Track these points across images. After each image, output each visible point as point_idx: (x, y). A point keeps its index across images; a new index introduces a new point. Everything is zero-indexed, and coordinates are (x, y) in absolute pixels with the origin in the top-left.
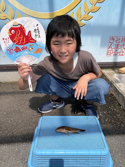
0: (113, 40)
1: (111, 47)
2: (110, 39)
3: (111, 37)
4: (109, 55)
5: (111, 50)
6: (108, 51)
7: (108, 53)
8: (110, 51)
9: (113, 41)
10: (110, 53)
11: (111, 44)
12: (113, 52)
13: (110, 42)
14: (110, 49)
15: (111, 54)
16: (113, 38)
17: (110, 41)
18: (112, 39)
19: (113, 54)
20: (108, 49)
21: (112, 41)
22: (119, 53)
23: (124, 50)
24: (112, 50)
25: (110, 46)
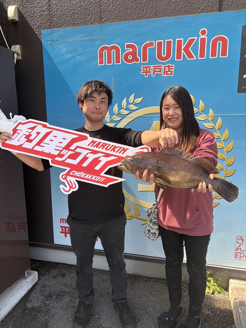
0: (243, 240)
1: (240, 249)
2: (237, 239)
3: (239, 237)
4: (239, 258)
5: (241, 252)
6: (236, 253)
7: (237, 256)
8: (239, 254)
9: (243, 242)
10: (239, 256)
11: (240, 245)
12: (245, 255)
13: (237, 242)
14: (239, 251)
15: (242, 257)
16: (241, 237)
17: (237, 240)
18: (241, 239)
19: (245, 257)
20: (237, 250)
21: (240, 241)
24: (243, 253)
25: (239, 247)
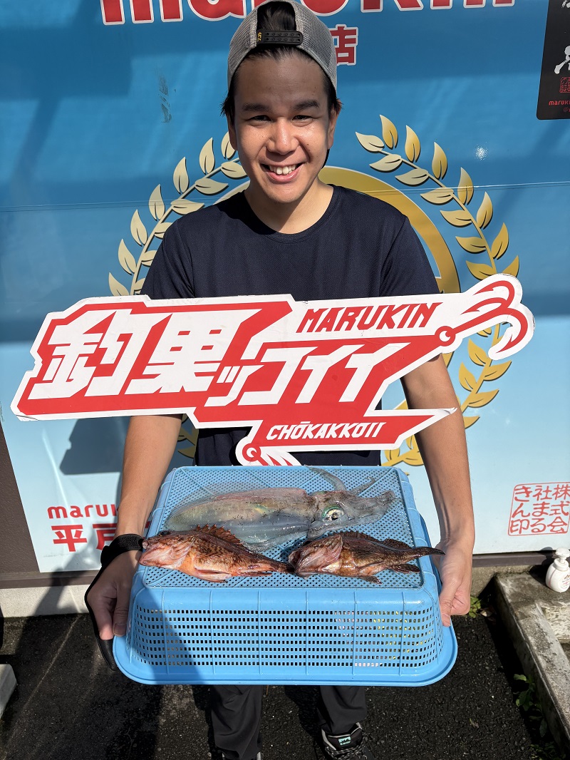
0: (528, 493)
1: (522, 512)
2: (516, 492)
4: (517, 533)
5: (522, 518)
6: (513, 522)
7: (514, 528)
8: (519, 523)
9: (528, 496)
10: (519, 527)
11: (522, 505)
12: (530, 524)
13: (516, 499)
14: (519, 516)
15: (524, 529)
16: (524, 488)
17: (515, 496)
19: (530, 528)
20: (513, 516)
21: (523, 497)
22: (551, 528)
23: (566, 519)
24: (527, 520)
25: (518, 508)
